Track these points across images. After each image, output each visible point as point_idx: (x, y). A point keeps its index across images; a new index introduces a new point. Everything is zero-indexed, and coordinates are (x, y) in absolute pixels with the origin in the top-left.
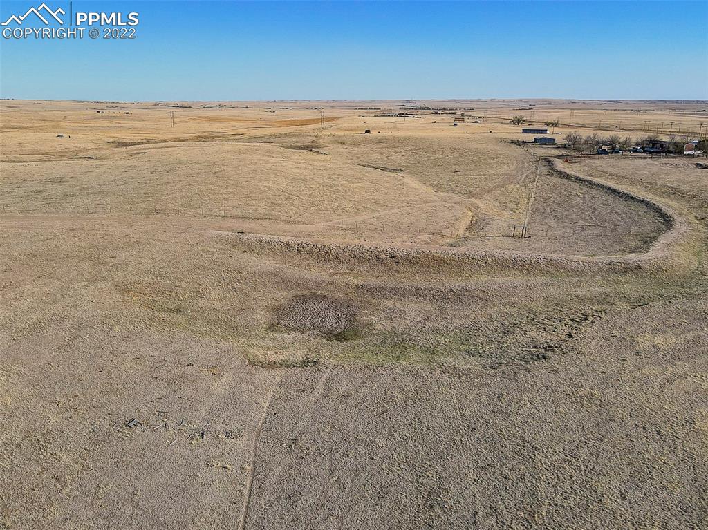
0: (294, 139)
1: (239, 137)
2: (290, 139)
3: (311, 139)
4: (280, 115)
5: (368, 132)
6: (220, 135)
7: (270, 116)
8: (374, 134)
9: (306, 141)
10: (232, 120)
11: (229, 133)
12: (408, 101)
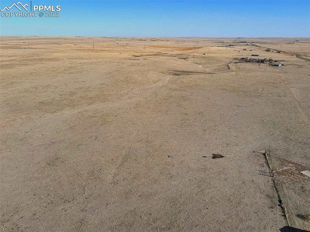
0: (182, 56)
1: (166, 54)
2: (181, 56)
3: (187, 56)
4: (181, 45)
5: (204, 54)
6: (160, 53)
7: (177, 45)
8: (206, 55)
9: (185, 57)
10: (163, 47)
11: (163, 53)
12: (239, 38)
